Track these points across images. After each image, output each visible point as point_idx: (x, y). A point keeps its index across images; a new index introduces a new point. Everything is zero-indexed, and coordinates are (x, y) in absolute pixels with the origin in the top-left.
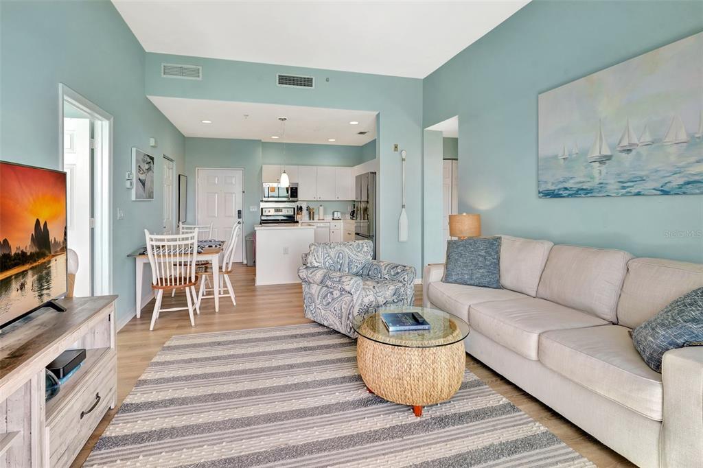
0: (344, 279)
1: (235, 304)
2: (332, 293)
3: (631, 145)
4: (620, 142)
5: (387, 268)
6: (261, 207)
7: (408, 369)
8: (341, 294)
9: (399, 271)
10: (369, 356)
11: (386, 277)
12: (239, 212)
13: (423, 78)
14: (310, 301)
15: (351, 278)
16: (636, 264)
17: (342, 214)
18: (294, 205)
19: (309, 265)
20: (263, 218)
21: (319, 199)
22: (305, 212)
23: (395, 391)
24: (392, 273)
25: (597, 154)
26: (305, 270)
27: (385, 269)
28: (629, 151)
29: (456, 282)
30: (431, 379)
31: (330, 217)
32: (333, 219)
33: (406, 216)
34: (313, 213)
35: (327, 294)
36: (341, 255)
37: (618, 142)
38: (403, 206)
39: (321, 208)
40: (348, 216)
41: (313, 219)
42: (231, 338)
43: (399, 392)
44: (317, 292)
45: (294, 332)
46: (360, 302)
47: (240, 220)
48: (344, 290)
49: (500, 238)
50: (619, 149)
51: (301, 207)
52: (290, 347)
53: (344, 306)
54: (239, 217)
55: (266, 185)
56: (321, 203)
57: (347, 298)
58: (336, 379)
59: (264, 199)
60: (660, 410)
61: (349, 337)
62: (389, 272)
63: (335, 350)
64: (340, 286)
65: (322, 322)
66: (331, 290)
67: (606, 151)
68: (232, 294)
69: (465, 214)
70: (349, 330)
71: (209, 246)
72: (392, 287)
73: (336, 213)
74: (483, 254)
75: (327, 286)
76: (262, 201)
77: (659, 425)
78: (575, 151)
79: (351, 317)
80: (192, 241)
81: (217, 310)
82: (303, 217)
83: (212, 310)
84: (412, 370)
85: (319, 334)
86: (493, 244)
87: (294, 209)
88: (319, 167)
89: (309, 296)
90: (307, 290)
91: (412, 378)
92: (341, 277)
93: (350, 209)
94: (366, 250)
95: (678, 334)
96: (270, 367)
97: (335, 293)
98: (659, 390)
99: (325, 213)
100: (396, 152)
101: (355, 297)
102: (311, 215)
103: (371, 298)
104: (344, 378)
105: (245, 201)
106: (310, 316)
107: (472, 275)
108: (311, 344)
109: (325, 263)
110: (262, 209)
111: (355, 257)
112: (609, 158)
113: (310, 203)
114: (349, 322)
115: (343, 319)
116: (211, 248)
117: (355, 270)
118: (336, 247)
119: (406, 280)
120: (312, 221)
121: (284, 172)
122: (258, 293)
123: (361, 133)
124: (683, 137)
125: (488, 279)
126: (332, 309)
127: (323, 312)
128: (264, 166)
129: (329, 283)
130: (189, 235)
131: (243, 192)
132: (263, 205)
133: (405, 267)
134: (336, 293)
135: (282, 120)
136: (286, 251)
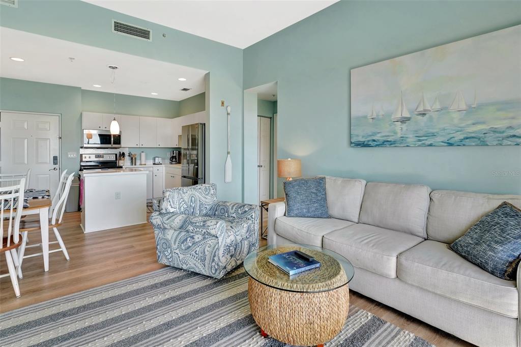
0: (208, 223)
1: (68, 258)
2: (192, 237)
3: (425, 110)
4: (417, 108)
5: (234, 208)
6: (81, 153)
7: (318, 312)
8: (204, 238)
9: (247, 209)
10: (275, 305)
11: (234, 215)
12: (55, 158)
13: (243, 48)
14: (164, 246)
15: (217, 222)
16: (437, 195)
17: (163, 159)
18: (117, 151)
19: (164, 211)
20: (83, 164)
21: (141, 146)
22: (127, 158)
23: (305, 336)
24: (240, 212)
25: (399, 116)
26: (159, 217)
27: (232, 209)
28: (424, 114)
29: (297, 216)
30: (336, 317)
31: (152, 162)
32: (154, 164)
33: (230, 161)
34: (135, 158)
35: (187, 239)
36: (193, 199)
37: (415, 108)
38: (228, 153)
39: (143, 155)
40: (168, 161)
41: (135, 165)
42: (78, 303)
43: (309, 336)
44: (174, 237)
45: (152, 282)
46: (224, 243)
47: (57, 166)
48: (209, 234)
49: (325, 178)
50: (416, 113)
51: (123, 154)
52: (156, 301)
53: (207, 248)
54: (55, 163)
55: (86, 132)
56: (142, 150)
57: (211, 242)
58: (223, 329)
59: (85, 146)
60: (517, 309)
61: (211, 277)
62: (236, 211)
63: (205, 294)
64: (204, 231)
65: (180, 266)
66: (192, 234)
67: (406, 114)
68: (63, 248)
69: (289, 159)
70: (214, 272)
71: (34, 198)
72: (246, 225)
73: (157, 158)
74: (314, 191)
75: (188, 231)
76: (82, 147)
77: (516, 320)
78: (382, 113)
79: (216, 259)
80: (17, 194)
81: (47, 268)
82: (126, 163)
83: (40, 270)
84: (322, 312)
85: (180, 279)
86: (320, 183)
87: (116, 155)
88: (141, 117)
89: (163, 241)
90: (161, 235)
91: (322, 319)
92: (204, 222)
93: (169, 155)
94: (212, 193)
95: (514, 248)
96: (144, 333)
97: (196, 237)
98: (517, 295)
99: (146, 159)
100: (223, 107)
101: (220, 239)
102: (133, 160)
103: (232, 238)
104: (230, 326)
105: (61, 148)
106: (164, 261)
107: (308, 209)
108: (178, 292)
109: (180, 208)
110: (81, 155)
111: (204, 199)
112: (408, 119)
113: (131, 149)
114: (214, 264)
115: (207, 262)
116: (35, 200)
117: (204, 212)
118: (188, 192)
119: (253, 217)
120: (134, 166)
121: (114, 120)
122: (87, 242)
123: (185, 89)
124: (463, 106)
125: (320, 212)
126: (193, 252)
127: (181, 256)
128: (84, 114)
129: (191, 228)
130: (13, 188)
131: (60, 138)
132: (82, 151)
133: (251, 205)
134: (198, 238)
135: (113, 68)
136: (118, 196)
